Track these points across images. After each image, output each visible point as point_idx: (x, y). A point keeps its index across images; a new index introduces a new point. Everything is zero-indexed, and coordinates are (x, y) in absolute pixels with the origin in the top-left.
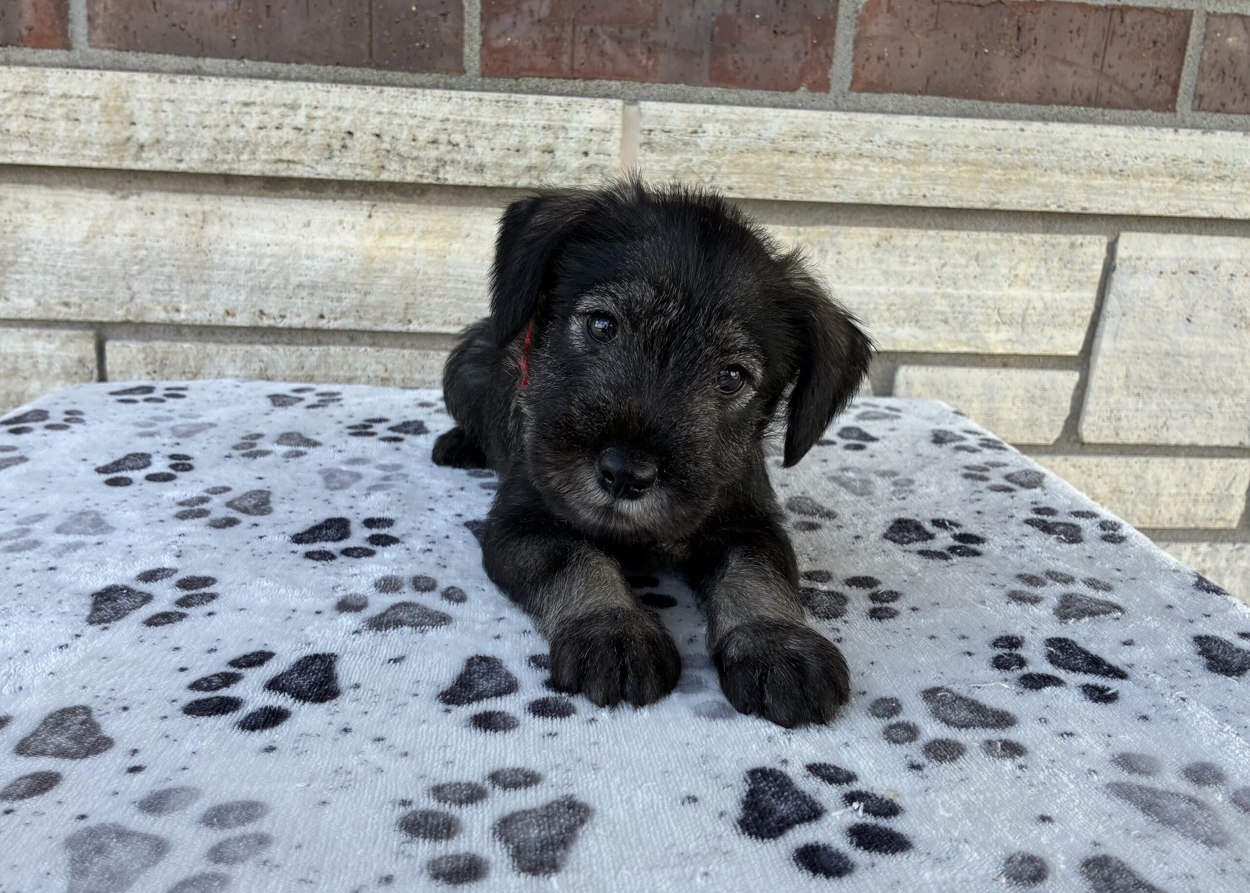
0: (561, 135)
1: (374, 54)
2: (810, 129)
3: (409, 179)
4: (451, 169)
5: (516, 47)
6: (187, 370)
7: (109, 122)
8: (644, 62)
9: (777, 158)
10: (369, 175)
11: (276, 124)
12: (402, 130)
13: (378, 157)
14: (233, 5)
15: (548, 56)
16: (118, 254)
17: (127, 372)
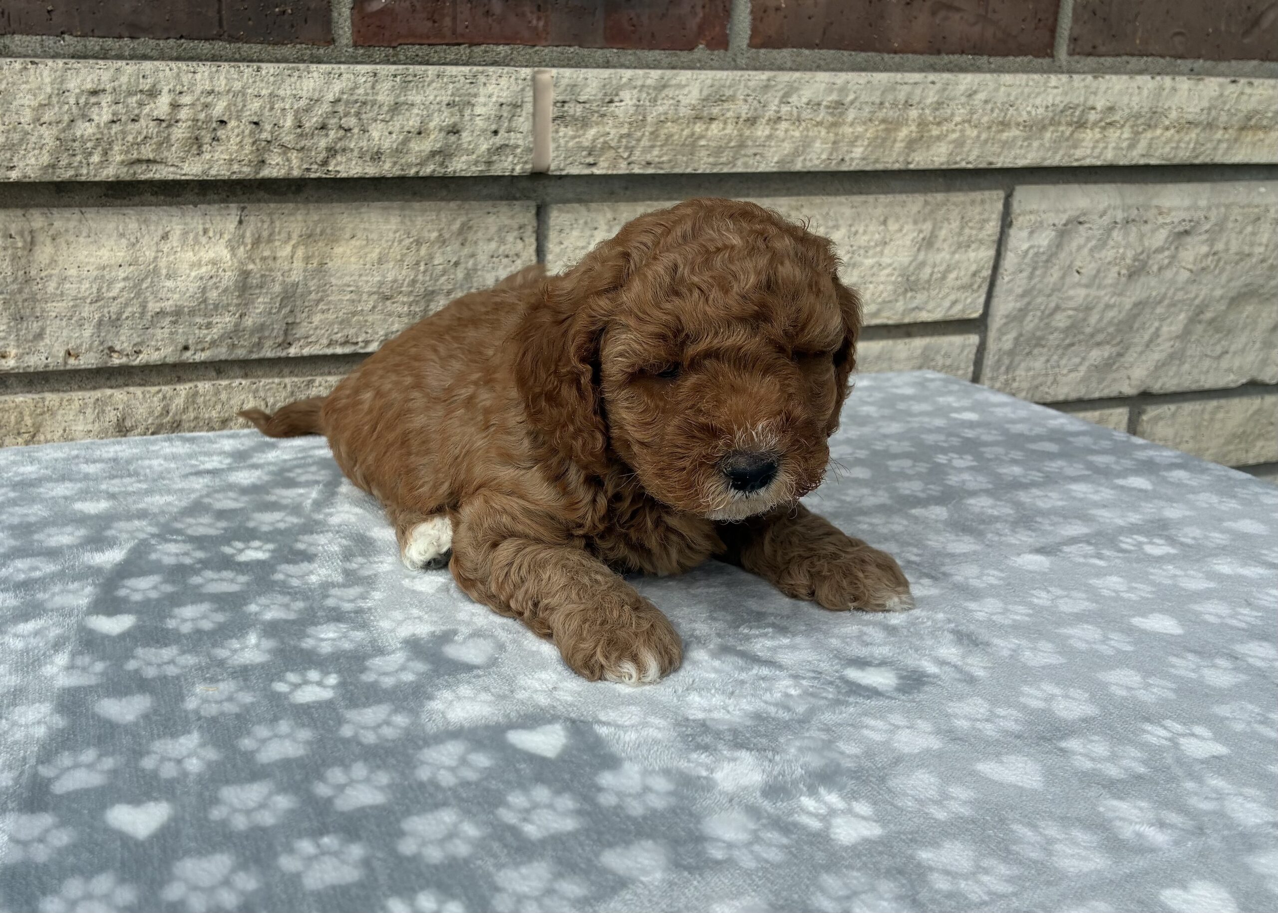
0: (467, 112)
2: (728, 93)
3: (296, 173)
9: (698, 128)
13: (258, 150)
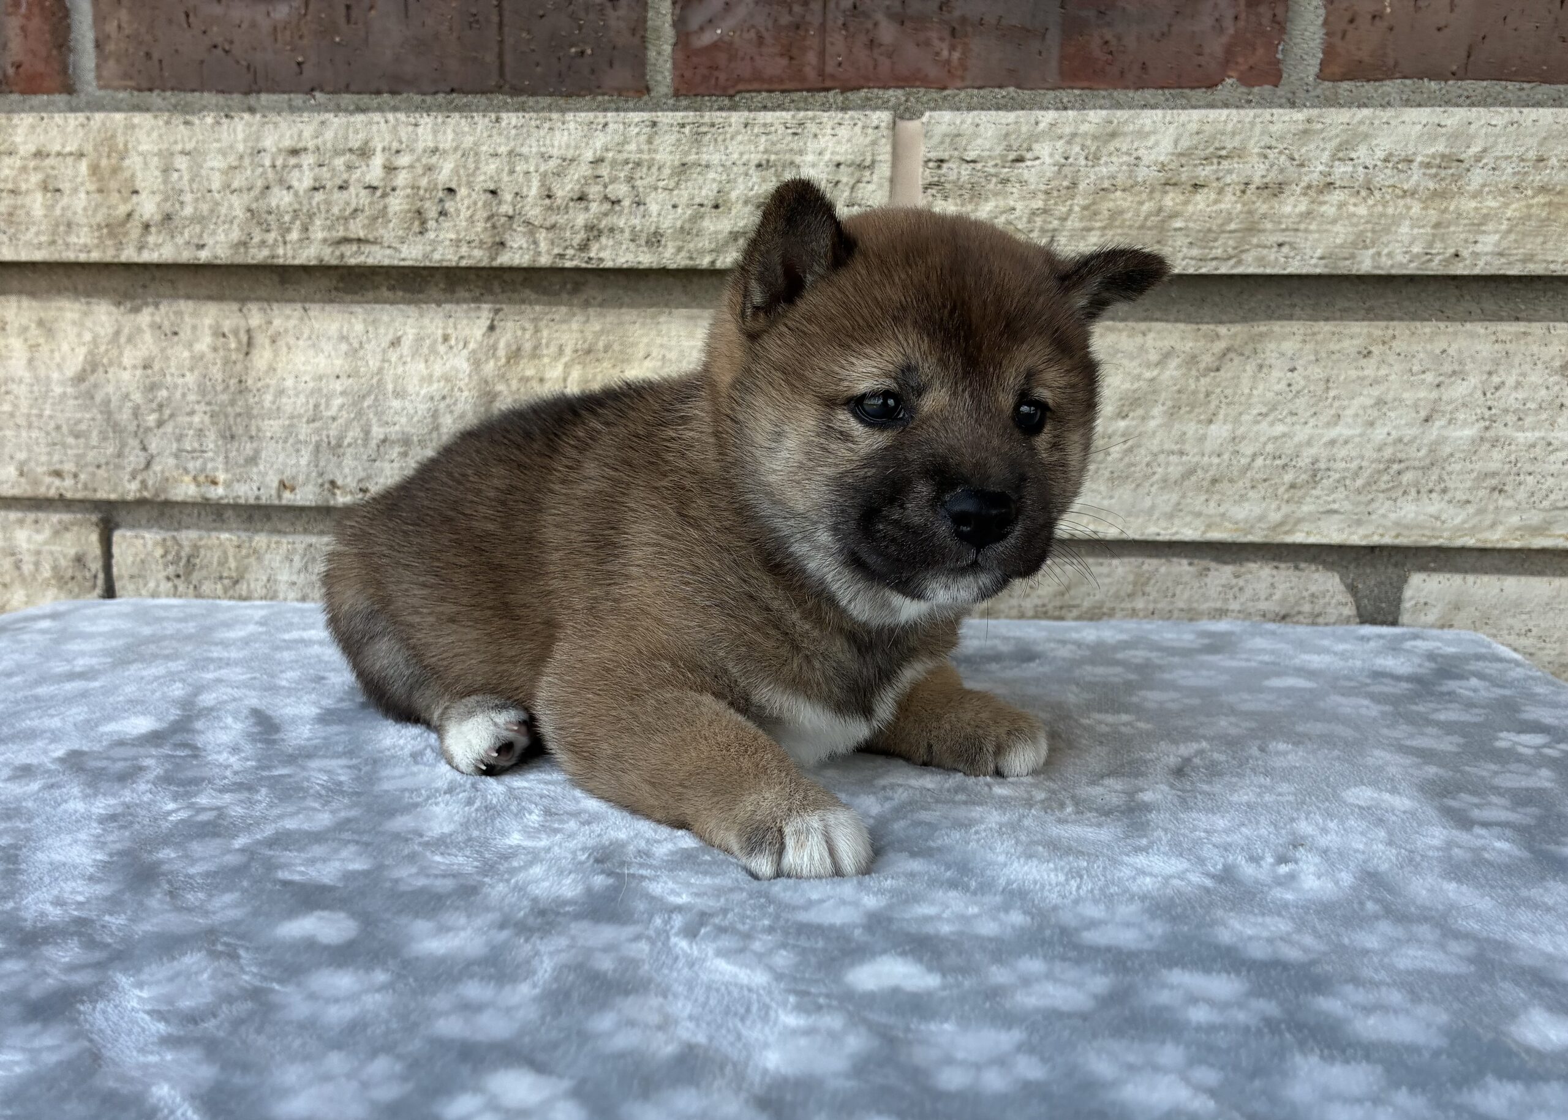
1: (507, 70)
4: (611, 242)
5: (731, 44)
6: (225, 574)
7: (100, 191)
8: (945, 53)
10: (478, 257)
11: (339, 182)
12: (529, 181)
14: (298, 9)
15: (782, 55)
16: (126, 396)
17: (140, 576)
